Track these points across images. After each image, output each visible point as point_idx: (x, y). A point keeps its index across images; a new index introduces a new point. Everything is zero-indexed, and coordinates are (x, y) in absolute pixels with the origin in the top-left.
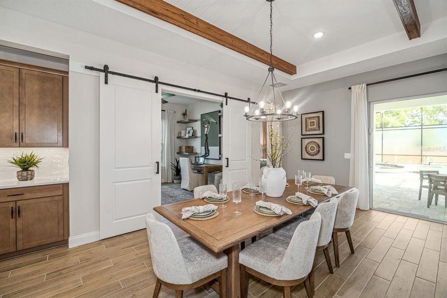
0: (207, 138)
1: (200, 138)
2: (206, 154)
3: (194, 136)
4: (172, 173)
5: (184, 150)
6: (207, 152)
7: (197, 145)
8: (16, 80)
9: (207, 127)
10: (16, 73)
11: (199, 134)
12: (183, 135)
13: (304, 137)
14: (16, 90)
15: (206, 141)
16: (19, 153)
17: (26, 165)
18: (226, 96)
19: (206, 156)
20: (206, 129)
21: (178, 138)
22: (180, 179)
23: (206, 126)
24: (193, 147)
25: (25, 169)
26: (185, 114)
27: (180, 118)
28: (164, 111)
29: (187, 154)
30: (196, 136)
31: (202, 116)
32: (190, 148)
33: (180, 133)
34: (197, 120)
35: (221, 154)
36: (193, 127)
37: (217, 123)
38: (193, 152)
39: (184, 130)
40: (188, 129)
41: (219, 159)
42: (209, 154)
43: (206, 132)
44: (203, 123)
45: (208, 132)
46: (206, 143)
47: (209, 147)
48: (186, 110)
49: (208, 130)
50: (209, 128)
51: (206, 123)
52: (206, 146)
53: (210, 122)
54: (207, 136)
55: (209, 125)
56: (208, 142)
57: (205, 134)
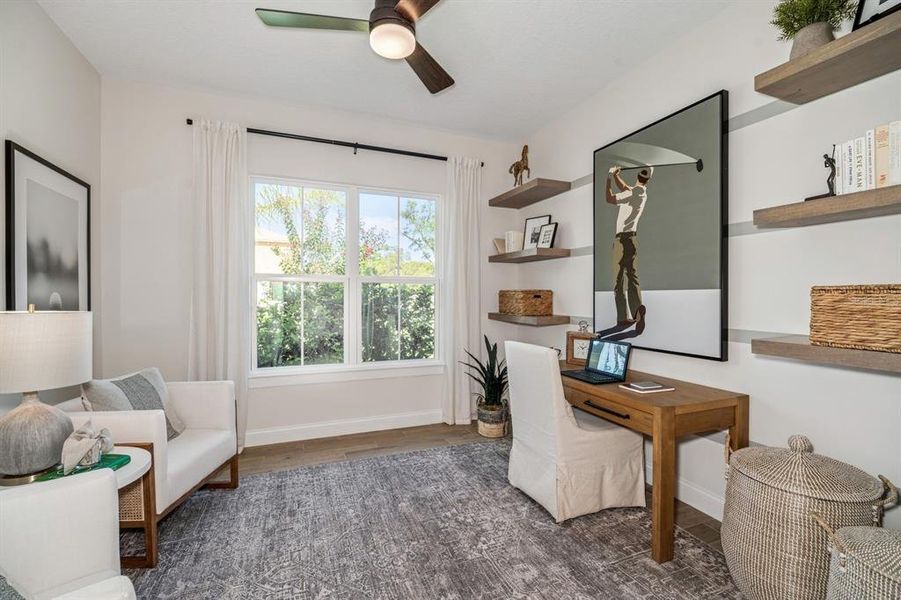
0: (629, 250)
2: (623, 323)
4: (472, 394)
6: (630, 322)
7: (572, 284)
12: (511, 247)
15: (627, 262)
21: (493, 259)
22: (505, 418)
23: (620, 196)
24: (551, 291)
26: (519, 168)
27: (507, 184)
28: (445, 159)
29: (530, 320)
30: (565, 246)
31: (601, 156)
32: (539, 297)
33: (504, 241)
34: (570, 183)
35: (729, 328)
36: (550, 217)
37: (700, 166)
38: (551, 315)
39: (515, 230)
40: (533, 225)
41: (719, 356)
42: (643, 327)
43: (626, 222)
44: (609, 186)
45: (636, 221)
46: (624, 275)
47: (642, 292)
48: (526, 147)
49: (641, 210)
50: (645, 200)
51: (622, 181)
52: (625, 286)
53: (652, 169)
54: (631, 241)
55: (645, 188)
56: (635, 267)
57: (618, 235)
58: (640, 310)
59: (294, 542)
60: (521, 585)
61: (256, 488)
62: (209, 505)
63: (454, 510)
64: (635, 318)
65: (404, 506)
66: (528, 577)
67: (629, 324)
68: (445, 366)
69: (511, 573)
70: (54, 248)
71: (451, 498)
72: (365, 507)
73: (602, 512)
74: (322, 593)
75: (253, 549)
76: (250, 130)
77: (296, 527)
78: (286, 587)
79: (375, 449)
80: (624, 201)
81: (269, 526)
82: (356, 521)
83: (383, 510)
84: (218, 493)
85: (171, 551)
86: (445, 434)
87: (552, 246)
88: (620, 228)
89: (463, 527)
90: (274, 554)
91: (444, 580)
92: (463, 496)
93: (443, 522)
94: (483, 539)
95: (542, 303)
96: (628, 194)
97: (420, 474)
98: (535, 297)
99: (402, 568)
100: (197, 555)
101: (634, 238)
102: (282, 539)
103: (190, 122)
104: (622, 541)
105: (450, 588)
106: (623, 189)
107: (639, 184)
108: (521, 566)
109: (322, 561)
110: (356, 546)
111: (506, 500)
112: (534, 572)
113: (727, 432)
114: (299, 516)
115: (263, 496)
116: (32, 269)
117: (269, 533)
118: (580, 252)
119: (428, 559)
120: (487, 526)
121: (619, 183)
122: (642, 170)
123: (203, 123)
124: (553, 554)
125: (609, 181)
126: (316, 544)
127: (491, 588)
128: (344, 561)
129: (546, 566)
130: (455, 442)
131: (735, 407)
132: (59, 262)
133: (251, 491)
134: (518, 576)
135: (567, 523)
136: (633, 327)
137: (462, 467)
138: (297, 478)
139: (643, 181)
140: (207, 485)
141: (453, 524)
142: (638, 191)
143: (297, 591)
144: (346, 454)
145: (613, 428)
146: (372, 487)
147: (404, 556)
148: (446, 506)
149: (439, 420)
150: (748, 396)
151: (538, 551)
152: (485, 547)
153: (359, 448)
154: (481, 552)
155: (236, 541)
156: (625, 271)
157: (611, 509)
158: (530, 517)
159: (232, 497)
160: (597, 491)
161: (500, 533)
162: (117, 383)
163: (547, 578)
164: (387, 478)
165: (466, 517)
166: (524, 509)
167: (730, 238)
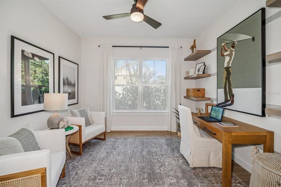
0: (229, 73)
1: (215, 77)
2: (227, 101)
4: (176, 122)
6: (229, 99)
9: (230, 55)
11: (213, 69)
12: (191, 74)
15: (228, 78)
19: (226, 104)
20: (227, 59)
21: (185, 78)
23: (226, 54)
24: (204, 89)
26: (193, 47)
27: (189, 53)
28: (168, 47)
29: (195, 99)
30: (209, 73)
31: (220, 40)
32: (199, 91)
33: (189, 72)
34: (210, 51)
35: (266, 103)
36: (204, 63)
37: (253, 39)
38: (205, 97)
39: (193, 68)
40: (198, 66)
41: (261, 115)
42: (233, 102)
43: (228, 63)
44: (222, 50)
45: (231, 62)
46: (227, 82)
47: (233, 89)
48: (195, 40)
49: (233, 58)
50: (234, 54)
51: (226, 48)
52: (227, 87)
53: (236, 42)
54: (229, 70)
55: (234, 50)
56: (230, 80)
57: (225, 68)
58: (232, 96)
59: (112, 156)
60: (168, 183)
61: (110, 141)
62: (97, 144)
63: (158, 157)
64: (230, 99)
65: (144, 153)
66: (172, 181)
67: (229, 101)
68: (168, 113)
69: (167, 179)
70: (69, 79)
71: (159, 153)
72: (134, 151)
73: (210, 168)
74: (113, 170)
75: (102, 156)
76: (113, 46)
77: (115, 152)
78: (106, 167)
79: (144, 136)
80: (227, 55)
81: (108, 151)
82: (129, 154)
83: (138, 153)
84: (101, 141)
85: (86, 152)
86: (167, 134)
87: (204, 73)
88: (226, 65)
89: (159, 162)
90: (107, 158)
91: (146, 176)
92: (163, 153)
93: (153, 159)
94: (163, 167)
95: (200, 93)
96: (228, 53)
97: (153, 145)
98: (198, 91)
99: (136, 169)
100: (90, 155)
101: (230, 69)
102: (110, 155)
103: (99, 46)
104: (213, 179)
105: (147, 178)
106: (226, 51)
107: (232, 49)
108: (171, 178)
109: (117, 162)
110: (127, 160)
111: (176, 157)
112: (175, 181)
113: (263, 145)
114: (116, 150)
115: (110, 143)
116: (64, 84)
117: (107, 153)
118: (213, 75)
119: (144, 169)
120: (166, 164)
121: (225, 49)
122: (233, 43)
123: (102, 46)
124: (184, 177)
125: (222, 48)
126: (117, 158)
127: (158, 181)
128: (122, 164)
129: (180, 180)
130: (168, 137)
131: (266, 136)
132: (71, 83)
133: (108, 142)
134: (169, 180)
135: (195, 168)
136: (230, 102)
137: (167, 145)
138: (120, 140)
139: (233, 47)
140: (96, 138)
141: (156, 161)
142: (231, 51)
143: (108, 168)
144: (135, 136)
145: (212, 138)
146: (138, 146)
147: (138, 166)
148: (157, 155)
149: (166, 130)
150: (273, 132)
151: (179, 174)
152: (163, 169)
153: (139, 135)
154: (161, 170)
155: (100, 153)
156: (227, 81)
157: (214, 168)
158: (182, 164)
159: (103, 142)
160: (207, 160)
161: (170, 167)
162: (78, 111)
163: (178, 183)
164: (143, 144)
165: (161, 160)
166: (181, 161)
167: (266, 67)
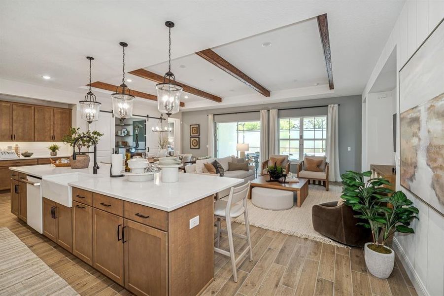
1: (132, 137)
3: (128, 135)
5: (120, 144)
6: (137, 145)
7: (130, 141)
8: (52, 114)
10: (52, 111)
11: (131, 133)
12: (119, 134)
13: (192, 137)
14: (52, 118)
15: (137, 138)
16: (52, 144)
17: (54, 149)
18: (148, 116)
19: (136, 148)
20: (136, 131)
25: (54, 151)
31: (134, 123)
34: (130, 125)
45: (138, 133)
46: (136, 140)
47: (138, 142)
57: (136, 134)
101: (138, 135)
106: (136, 128)
